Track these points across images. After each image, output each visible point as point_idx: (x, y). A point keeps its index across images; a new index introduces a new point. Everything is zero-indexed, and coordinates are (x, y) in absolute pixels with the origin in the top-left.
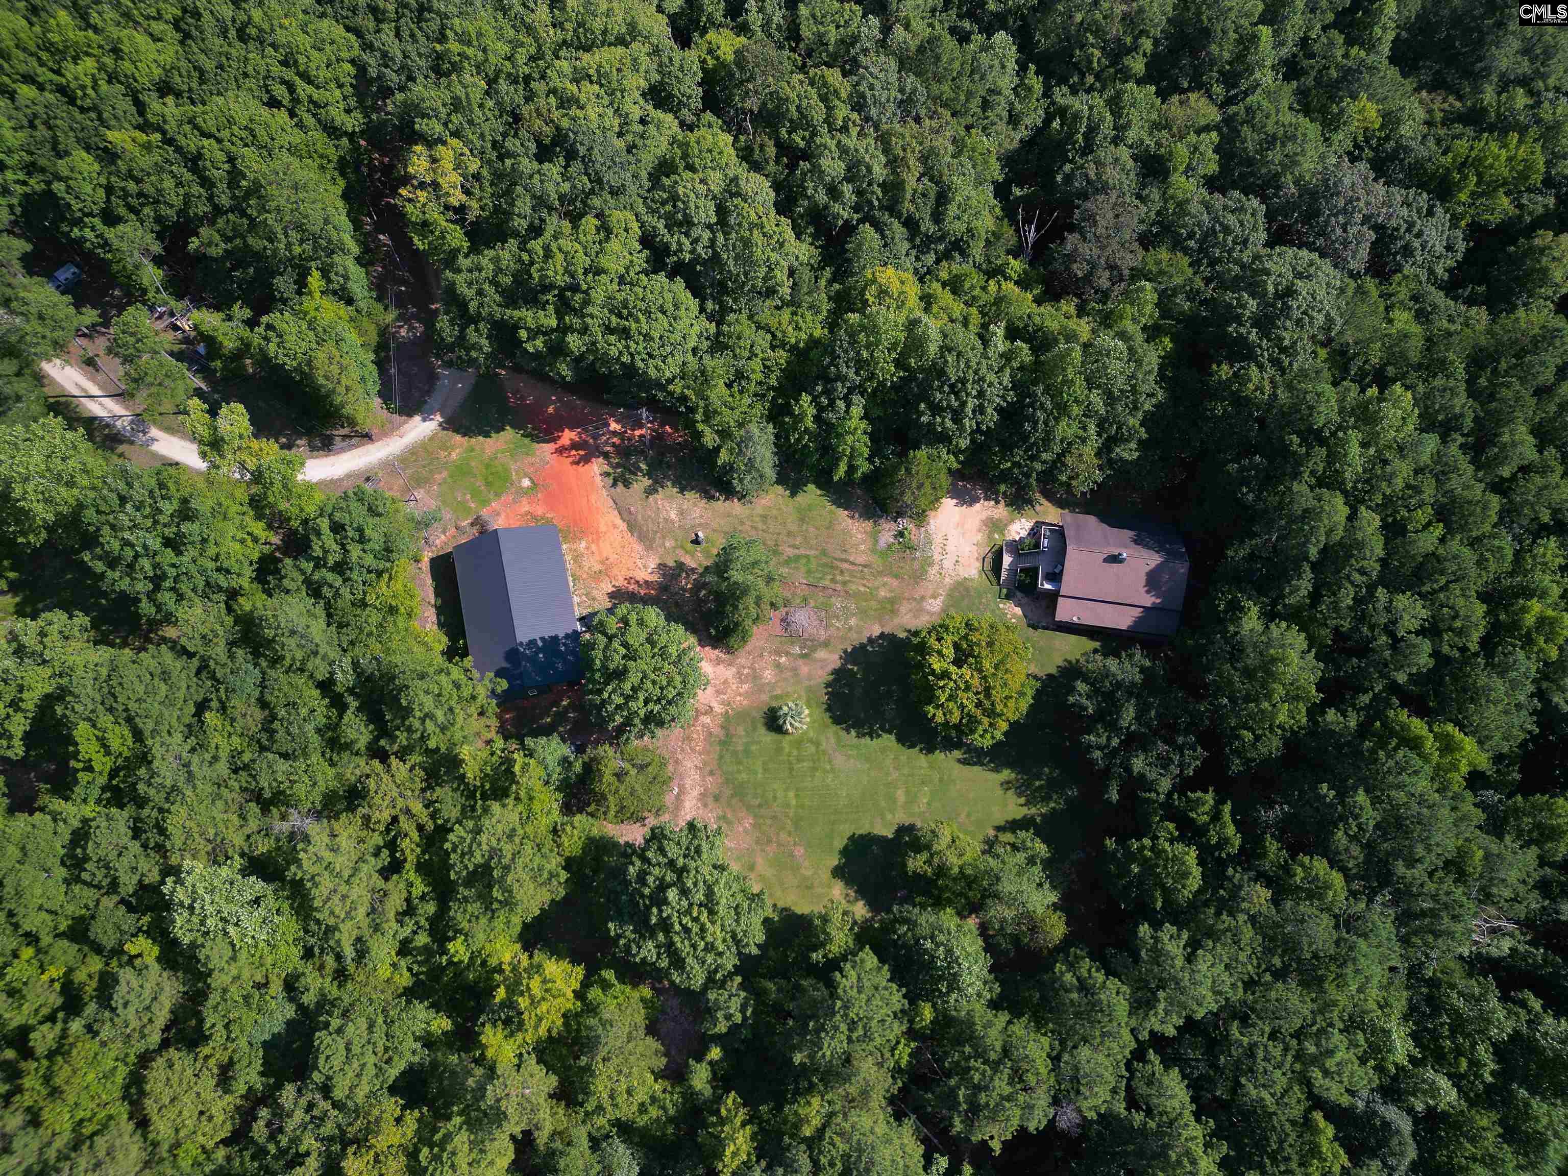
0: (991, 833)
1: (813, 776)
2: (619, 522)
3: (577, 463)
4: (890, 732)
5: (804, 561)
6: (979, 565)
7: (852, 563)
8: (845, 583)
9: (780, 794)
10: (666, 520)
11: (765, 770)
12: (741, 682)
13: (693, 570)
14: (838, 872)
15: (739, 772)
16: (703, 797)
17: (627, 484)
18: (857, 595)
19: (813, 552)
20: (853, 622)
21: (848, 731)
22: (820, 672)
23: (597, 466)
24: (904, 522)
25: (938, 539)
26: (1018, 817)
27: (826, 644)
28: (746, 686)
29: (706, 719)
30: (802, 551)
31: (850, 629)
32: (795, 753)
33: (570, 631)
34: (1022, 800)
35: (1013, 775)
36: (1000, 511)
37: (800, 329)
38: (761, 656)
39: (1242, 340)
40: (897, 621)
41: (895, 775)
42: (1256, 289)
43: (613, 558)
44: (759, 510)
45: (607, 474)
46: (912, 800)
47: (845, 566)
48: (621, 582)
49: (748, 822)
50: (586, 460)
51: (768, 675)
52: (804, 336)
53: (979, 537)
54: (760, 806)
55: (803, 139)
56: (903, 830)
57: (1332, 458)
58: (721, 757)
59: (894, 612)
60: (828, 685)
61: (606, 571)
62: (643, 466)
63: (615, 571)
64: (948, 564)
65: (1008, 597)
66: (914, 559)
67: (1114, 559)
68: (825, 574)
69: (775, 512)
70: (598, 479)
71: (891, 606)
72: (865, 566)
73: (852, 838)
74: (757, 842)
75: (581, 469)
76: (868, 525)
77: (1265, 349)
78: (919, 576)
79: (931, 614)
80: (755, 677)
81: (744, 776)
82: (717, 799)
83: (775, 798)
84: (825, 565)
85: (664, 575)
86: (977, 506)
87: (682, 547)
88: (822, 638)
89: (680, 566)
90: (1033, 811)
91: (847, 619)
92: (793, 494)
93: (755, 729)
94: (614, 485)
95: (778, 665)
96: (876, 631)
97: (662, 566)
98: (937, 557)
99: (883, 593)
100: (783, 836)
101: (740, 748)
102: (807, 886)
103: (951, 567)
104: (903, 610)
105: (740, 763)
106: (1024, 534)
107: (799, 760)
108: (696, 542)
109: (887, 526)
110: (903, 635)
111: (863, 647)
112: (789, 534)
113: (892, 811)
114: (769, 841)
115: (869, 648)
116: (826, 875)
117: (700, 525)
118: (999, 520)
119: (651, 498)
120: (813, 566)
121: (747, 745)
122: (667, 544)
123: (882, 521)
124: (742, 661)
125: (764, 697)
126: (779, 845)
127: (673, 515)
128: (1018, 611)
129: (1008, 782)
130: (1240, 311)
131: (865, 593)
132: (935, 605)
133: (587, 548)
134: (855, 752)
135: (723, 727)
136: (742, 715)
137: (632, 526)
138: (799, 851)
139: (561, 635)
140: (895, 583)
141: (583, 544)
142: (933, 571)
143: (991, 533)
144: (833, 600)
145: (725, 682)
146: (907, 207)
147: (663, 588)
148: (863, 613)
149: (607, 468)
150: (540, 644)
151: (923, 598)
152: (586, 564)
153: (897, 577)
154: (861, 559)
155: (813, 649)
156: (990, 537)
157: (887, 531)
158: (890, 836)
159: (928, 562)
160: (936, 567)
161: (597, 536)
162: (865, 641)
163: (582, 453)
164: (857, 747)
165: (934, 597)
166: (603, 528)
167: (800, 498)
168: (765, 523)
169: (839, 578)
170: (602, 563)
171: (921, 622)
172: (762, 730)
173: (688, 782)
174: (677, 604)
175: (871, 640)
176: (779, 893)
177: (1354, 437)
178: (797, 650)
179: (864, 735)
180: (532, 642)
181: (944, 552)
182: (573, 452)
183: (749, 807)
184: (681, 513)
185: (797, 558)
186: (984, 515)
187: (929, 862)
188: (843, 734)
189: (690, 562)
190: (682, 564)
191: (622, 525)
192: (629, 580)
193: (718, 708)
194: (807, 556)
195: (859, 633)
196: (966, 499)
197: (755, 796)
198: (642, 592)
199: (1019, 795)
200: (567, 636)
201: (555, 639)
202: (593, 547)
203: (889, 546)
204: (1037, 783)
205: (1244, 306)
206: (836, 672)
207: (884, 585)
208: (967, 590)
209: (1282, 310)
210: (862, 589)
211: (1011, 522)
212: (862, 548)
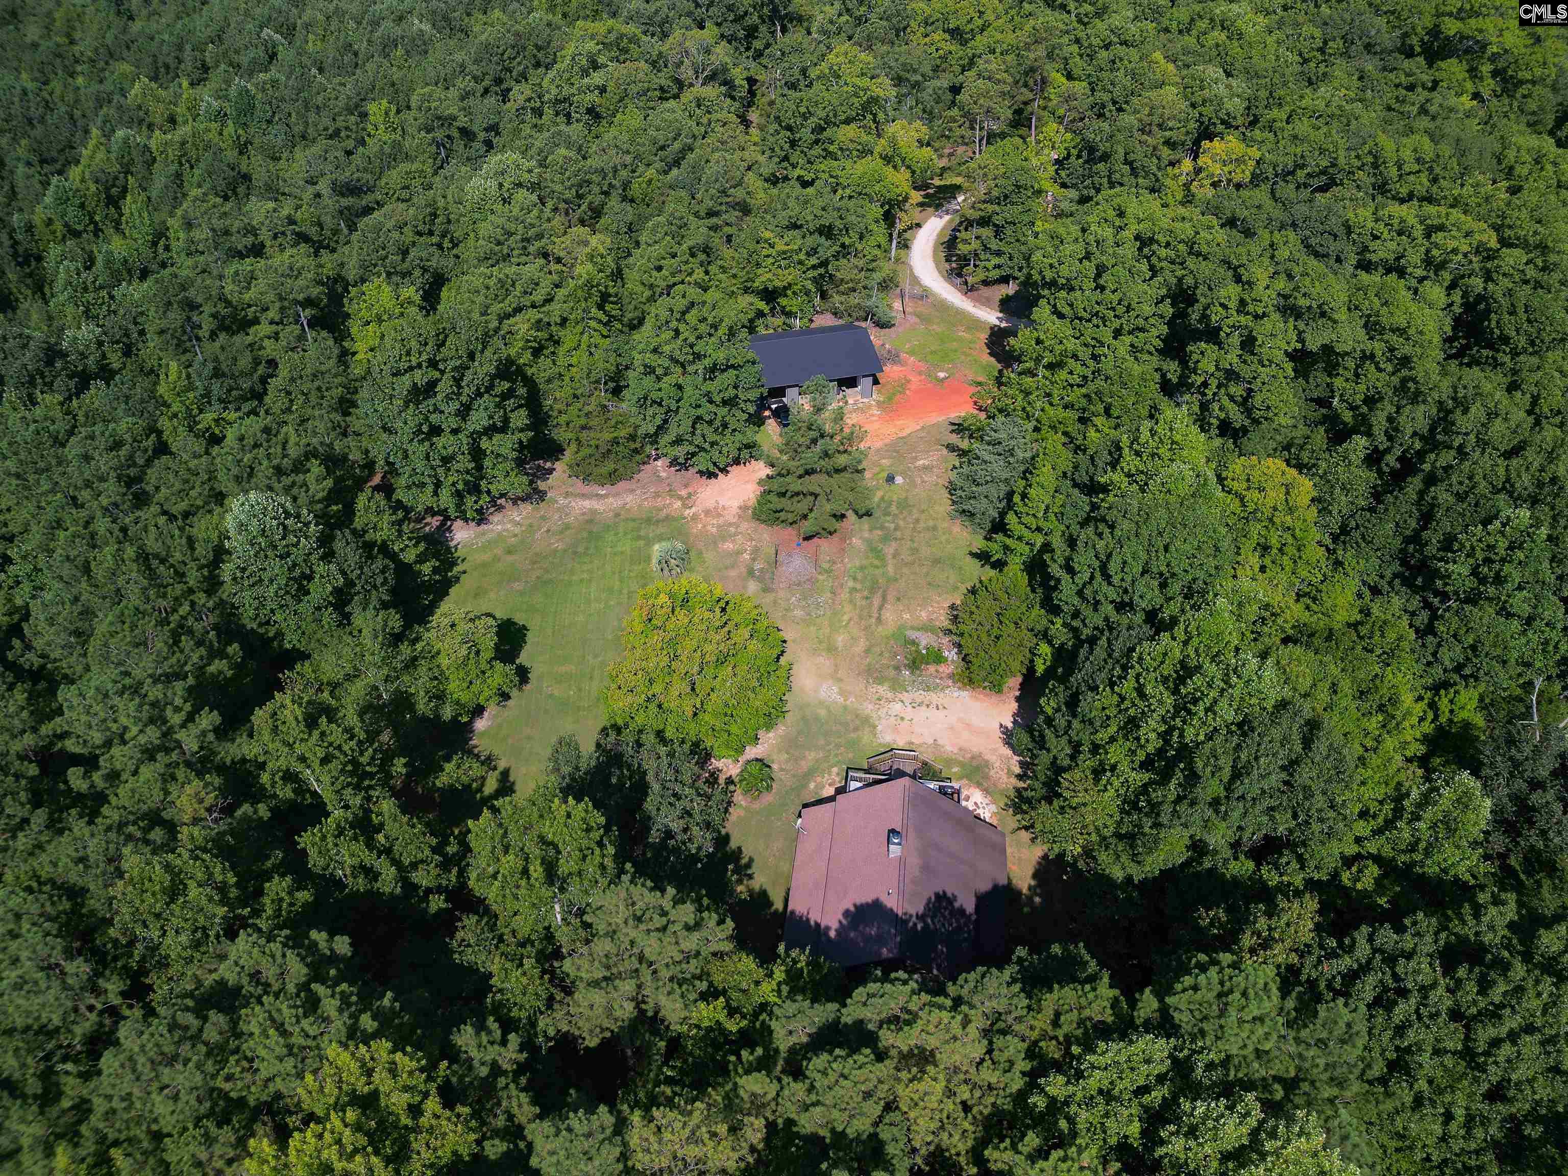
5: (878, 563)
6: (904, 745)
7: (881, 608)
8: (851, 602)
9: (585, 567)
10: (915, 458)
12: (720, 527)
16: (594, 512)
19: (890, 569)
20: (799, 613)
24: (952, 658)
25: (933, 697)
27: (766, 589)
28: (714, 531)
29: (677, 505)
30: (890, 562)
31: (790, 611)
36: (1004, 780)
40: (803, 655)
46: (562, 679)
47: (876, 602)
49: (559, 546)
51: (728, 547)
53: (948, 748)
54: (575, 553)
58: (634, 520)
59: (815, 651)
64: (897, 707)
66: (898, 669)
68: (861, 582)
69: (943, 537)
71: (824, 648)
72: (879, 619)
74: (537, 555)
76: (942, 623)
78: (874, 675)
79: (815, 691)
80: (725, 537)
83: (582, 563)
84: (875, 582)
86: (1005, 751)
88: (775, 586)
91: (803, 608)
96: (789, 637)
98: (906, 697)
99: (841, 639)
100: (538, 573)
103: (893, 713)
104: (820, 660)
108: (890, 479)
109: (944, 642)
112: (914, 550)
114: (535, 563)
117: (913, 481)
118: (987, 777)
120: (871, 571)
124: (746, 525)
126: (530, 570)
127: (921, 462)
131: (841, 623)
132: (828, 693)
135: (668, 518)
136: (683, 529)
138: (518, 586)
140: (858, 650)
142: (882, 690)
143: (962, 765)
144: (829, 595)
145: (719, 515)
148: (812, 622)
151: (839, 680)
153: (868, 651)
154: (888, 615)
155: (761, 580)
156: (949, 762)
159: (897, 686)
160: (890, 695)
165: (842, 692)
169: (858, 596)
173: (611, 501)
178: (759, 566)
181: (917, 705)
183: (574, 545)
185: (881, 557)
186: (992, 758)
193: (689, 513)
194: (884, 566)
195: (786, 620)
197: (587, 548)
203: (914, 643)
207: (853, 639)
208: (858, 729)
210: (846, 617)
211: (986, 791)
212: (907, 616)
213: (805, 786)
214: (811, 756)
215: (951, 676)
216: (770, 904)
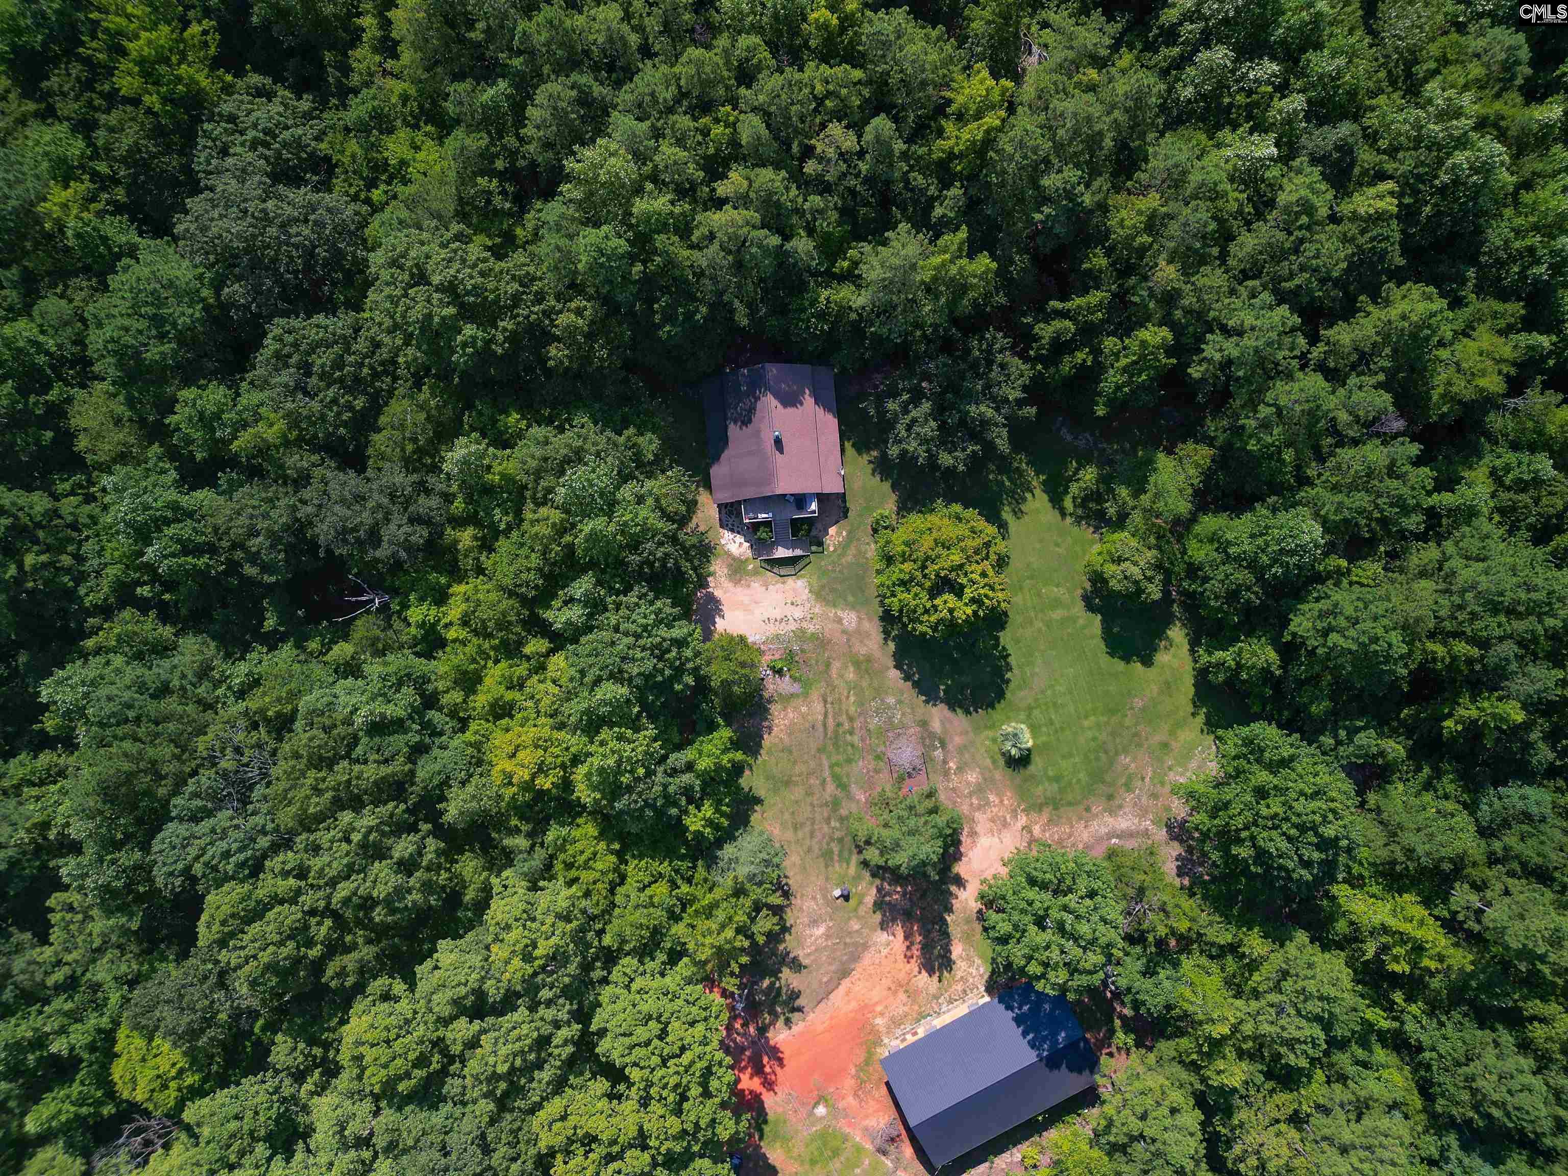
0: (1069, 520)
1: (1063, 706)
2: (842, 989)
3: (780, 1061)
4: (997, 639)
5: (837, 770)
6: (790, 581)
7: (826, 715)
8: (851, 719)
9: (1089, 734)
10: (828, 936)
11: (1070, 755)
12: (988, 803)
13: (879, 890)
14: (1147, 662)
15: (1079, 781)
16: (1112, 812)
17: (795, 995)
18: (860, 703)
19: (826, 763)
20: (891, 700)
21: (1008, 681)
22: (956, 723)
23: (779, 1036)
24: (764, 671)
25: (772, 630)
26: (1045, 497)
27: (924, 724)
28: (992, 798)
29: (1037, 830)
30: (827, 773)
31: (899, 702)
32: (1044, 729)
33: (1002, 1007)
34: (1028, 495)
35: (1006, 508)
36: (718, 568)
37: (595, 854)
38: (954, 790)
39: (513, 338)
40: (877, 654)
41: (1039, 624)
42: (451, 327)
43: (886, 982)
44: (789, 835)
45: (788, 1022)
46: (1056, 603)
47: (831, 722)
48: (914, 966)
49: (1124, 760)
50: (775, 1054)
51: (972, 777)
52: (602, 845)
53: (756, 585)
54: (1106, 752)
55: (319, 924)
56: (1090, 607)
57: (663, 228)
58: (1069, 804)
59: (869, 659)
60: (968, 712)
61: (904, 987)
62: (766, 983)
63: (902, 976)
64: (798, 613)
65: (820, 544)
66: (803, 651)
67: (778, 442)
68: (847, 744)
69: (787, 816)
70: (795, 1029)
71: (863, 665)
72: (825, 702)
73: (1112, 654)
74: (1139, 745)
75: (786, 1055)
76: (775, 709)
77: (530, 311)
78: (821, 642)
79: (860, 619)
80: (979, 790)
81: (1082, 776)
82: (1110, 797)
83: (1094, 739)
84: (836, 745)
85: (894, 920)
86: (718, 593)
87: (856, 910)
88: (918, 729)
89: (878, 905)
90: (1035, 483)
91: (889, 708)
92: (758, 801)
93: (1033, 777)
94: (800, 1009)
95: (960, 769)
96: (894, 674)
97: (883, 926)
98: (793, 626)
99: (851, 675)
100: (1128, 722)
101: (1055, 786)
102: (1168, 687)
103: (800, 608)
104: (863, 651)
105: (1070, 784)
106: (740, 539)
107: (1051, 723)
108: (846, 897)
109: (771, 687)
110: (892, 646)
111: (916, 685)
112: (810, 793)
113: (1074, 620)
114: (1136, 735)
115: (916, 677)
116: (1152, 673)
117: (824, 897)
118: (730, 566)
119: (805, 962)
120: (841, 758)
121: (1050, 779)
122: (857, 927)
123: (766, 695)
124: (965, 809)
125: (998, 775)
126: (1137, 724)
127: (820, 930)
128: (832, 531)
129: (1015, 513)
130: (480, 343)
131: (855, 694)
132: (850, 618)
133: (882, 1014)
134: (1028, 670)
135: (1040, 810)
136: (1022, 793)
137: (845, 973)
138: (1138, 703)
139: (1010, 1014)
140: (836, 665)
141: (879, 1021)
142: (811, 628)
143: (748, 573)
144: (871, 727)
145: (992, 820)
146: (398, 766)
147: (907, 916)
148: (879, 692)
149: (780, 1023)
150: (1031, 1036)
151: (844, 632)
152: (902, 1010)
153: (828, 665)
154: (818, 707)
155: (932, 735)
156: (755, 573)
157: (774, 686)
158: (1099, 617)
159: (801, 634)
160: (805, 625)
161: (865, 1009)
162: (909, 684)
163: (765, 1059)
164: (1020, 667)
165: (839, 621)
166: (853, 1005)
167: (761, 792)
168: (802, 825)
169: (847, 726)
170: (895, 993)
171: (873, 629)
172: (1032, 768)
173: (1104, 830)
174: (923, 896)
175: (907, 678)
176: (1181, 714)
177: (640, 206)
178: (938, 754)
179: (1008, 664)
180: (1032, 1045)
181: (784, 620)
182: (767, 1069)
183: (1111, 762)
184: (815, 923)
185: (836, 778)
186: (728, 585)
187: (1150, 579)
188: (1012, 685)
189: (870, 898)
190: (875, 903)
191: (846, 984)
192: (908, 958)
193: (1023, 820)
194: (831, 767)
195: (902, 692)
196: (712, 608)
197: (1097, 759)
198: (919, 938)
199: (1024, 499)
200: (1009, 1008)
201: (1018, 1020)
202: (879, 1008)
203: (794, 679)
204: (1007, 483)
205: (474, 338)
206: (952, 708)
207: (841, 676)
208: (823, 587)
209: (477, 295)
210: (852, 699)
211: (728, 554)
212: (804, 709)
213: (850, 533)
214: (849, 558)
215: (762, 653)
216: (853, 446)
